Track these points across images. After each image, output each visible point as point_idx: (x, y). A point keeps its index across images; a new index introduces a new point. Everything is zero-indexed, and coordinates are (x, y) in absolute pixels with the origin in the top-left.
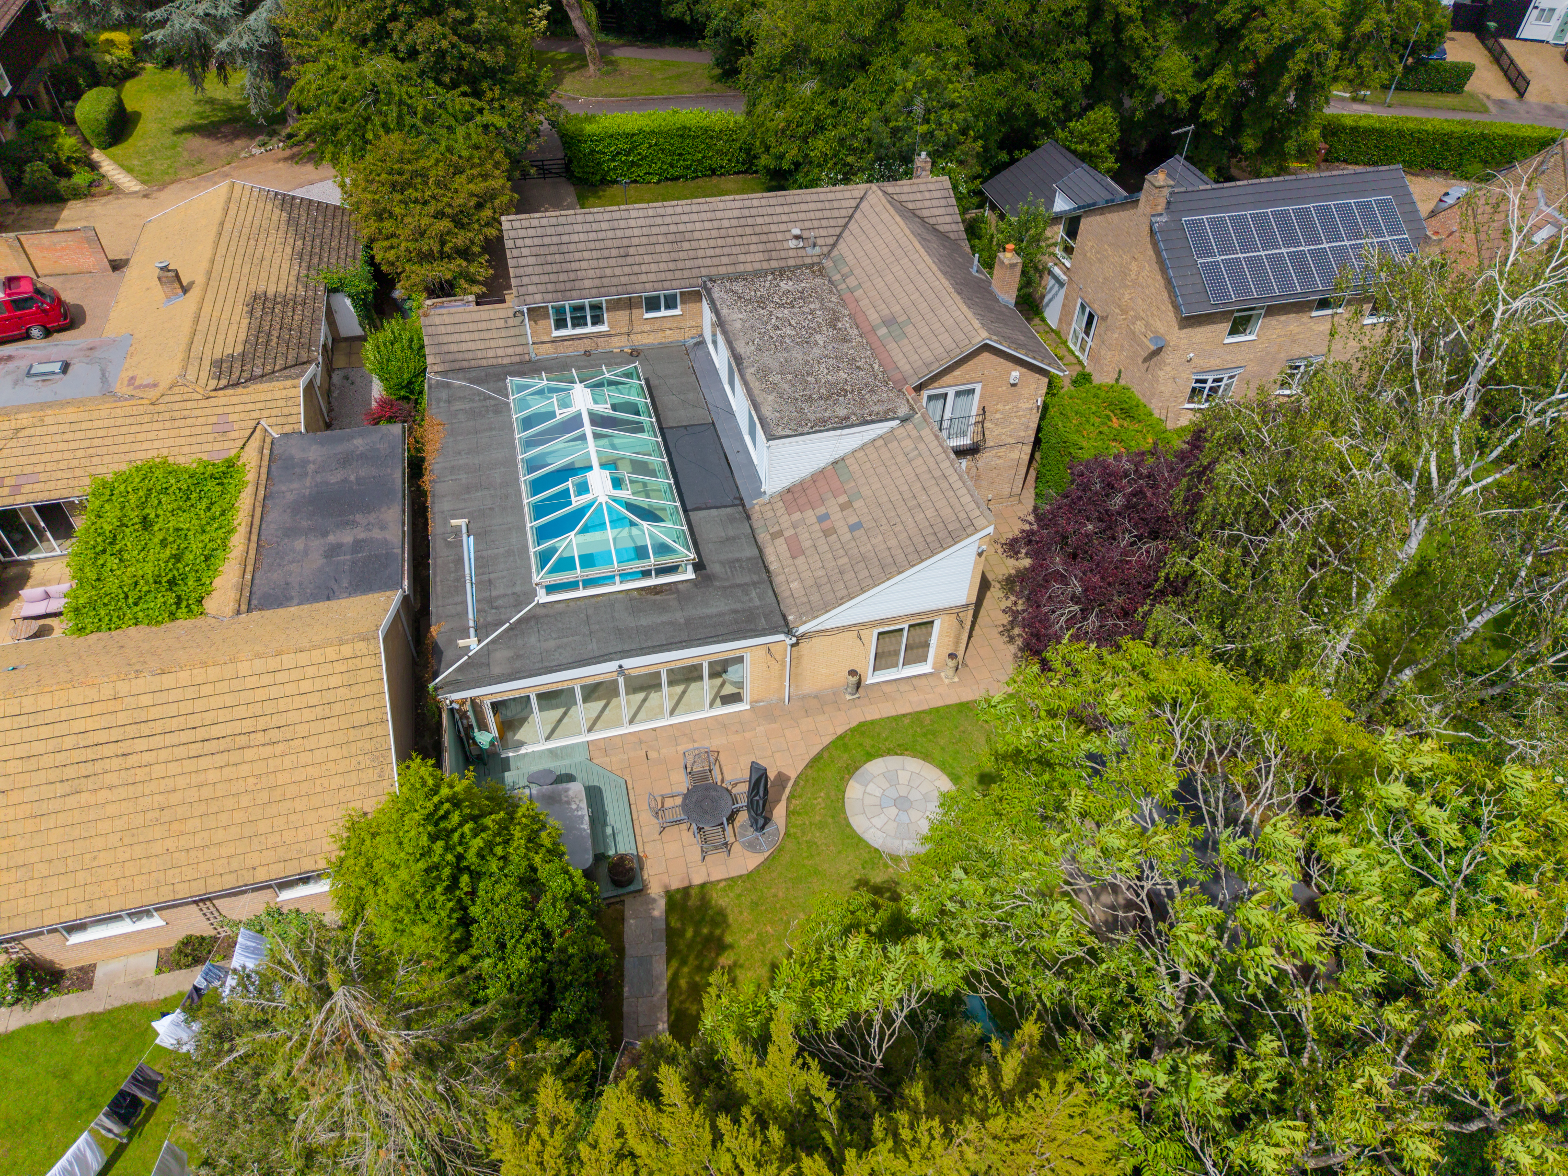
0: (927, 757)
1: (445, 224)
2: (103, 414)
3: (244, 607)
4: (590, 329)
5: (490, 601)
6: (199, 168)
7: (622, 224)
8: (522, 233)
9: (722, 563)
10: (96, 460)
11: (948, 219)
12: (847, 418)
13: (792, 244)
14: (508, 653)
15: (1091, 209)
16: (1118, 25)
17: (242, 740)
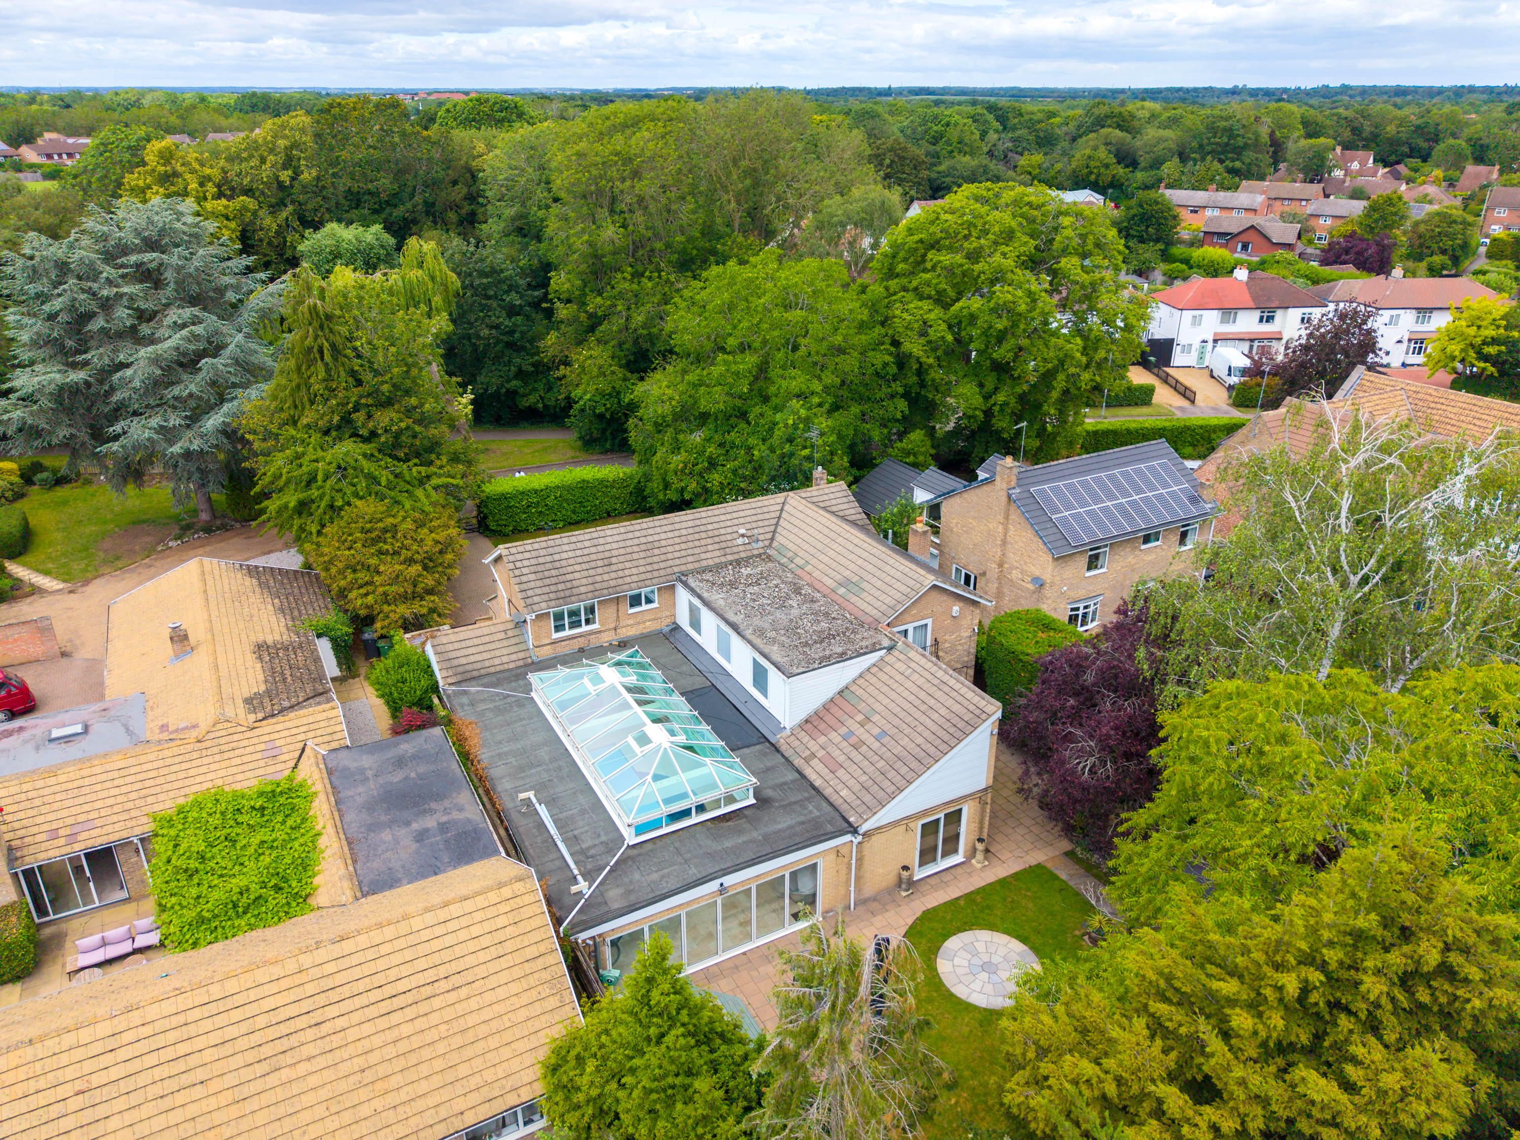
0: (992, 927)
1: (415, 569)
2: (151, 757)
3: (359, 894)
4: (584, 628)
5: (583, 852)
6: (119, 564)
7: (601, 541)
8: (519, 557)
9: (772, 788)
10: (150, 800)
11: (852, 511)
12: (844, 653)
13: (740, 541)
14: (619, 891)
15: (949, 494)
16: (921, 371)
17: (427, 991)
